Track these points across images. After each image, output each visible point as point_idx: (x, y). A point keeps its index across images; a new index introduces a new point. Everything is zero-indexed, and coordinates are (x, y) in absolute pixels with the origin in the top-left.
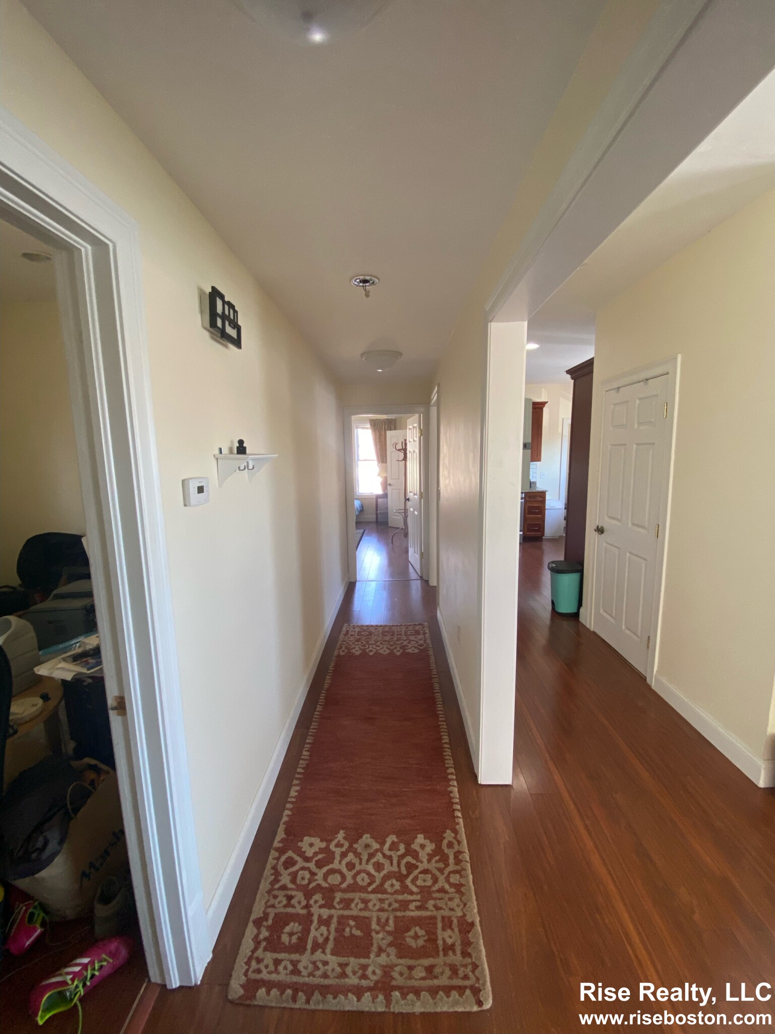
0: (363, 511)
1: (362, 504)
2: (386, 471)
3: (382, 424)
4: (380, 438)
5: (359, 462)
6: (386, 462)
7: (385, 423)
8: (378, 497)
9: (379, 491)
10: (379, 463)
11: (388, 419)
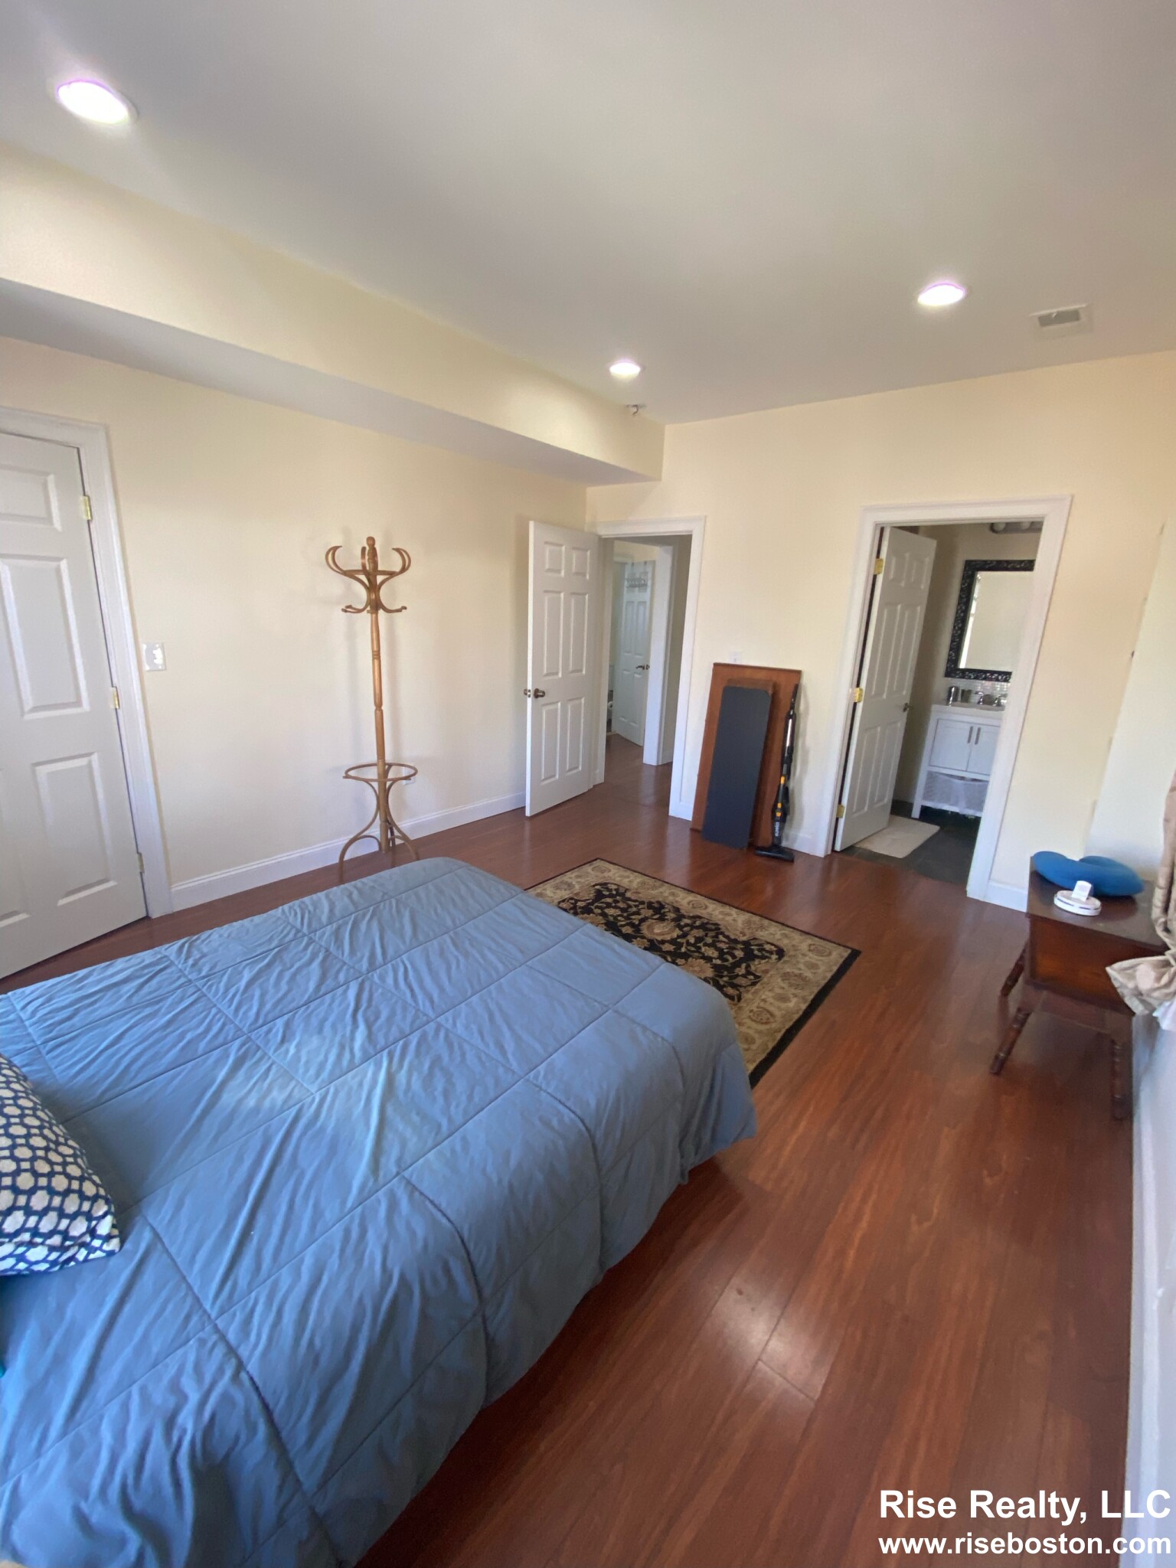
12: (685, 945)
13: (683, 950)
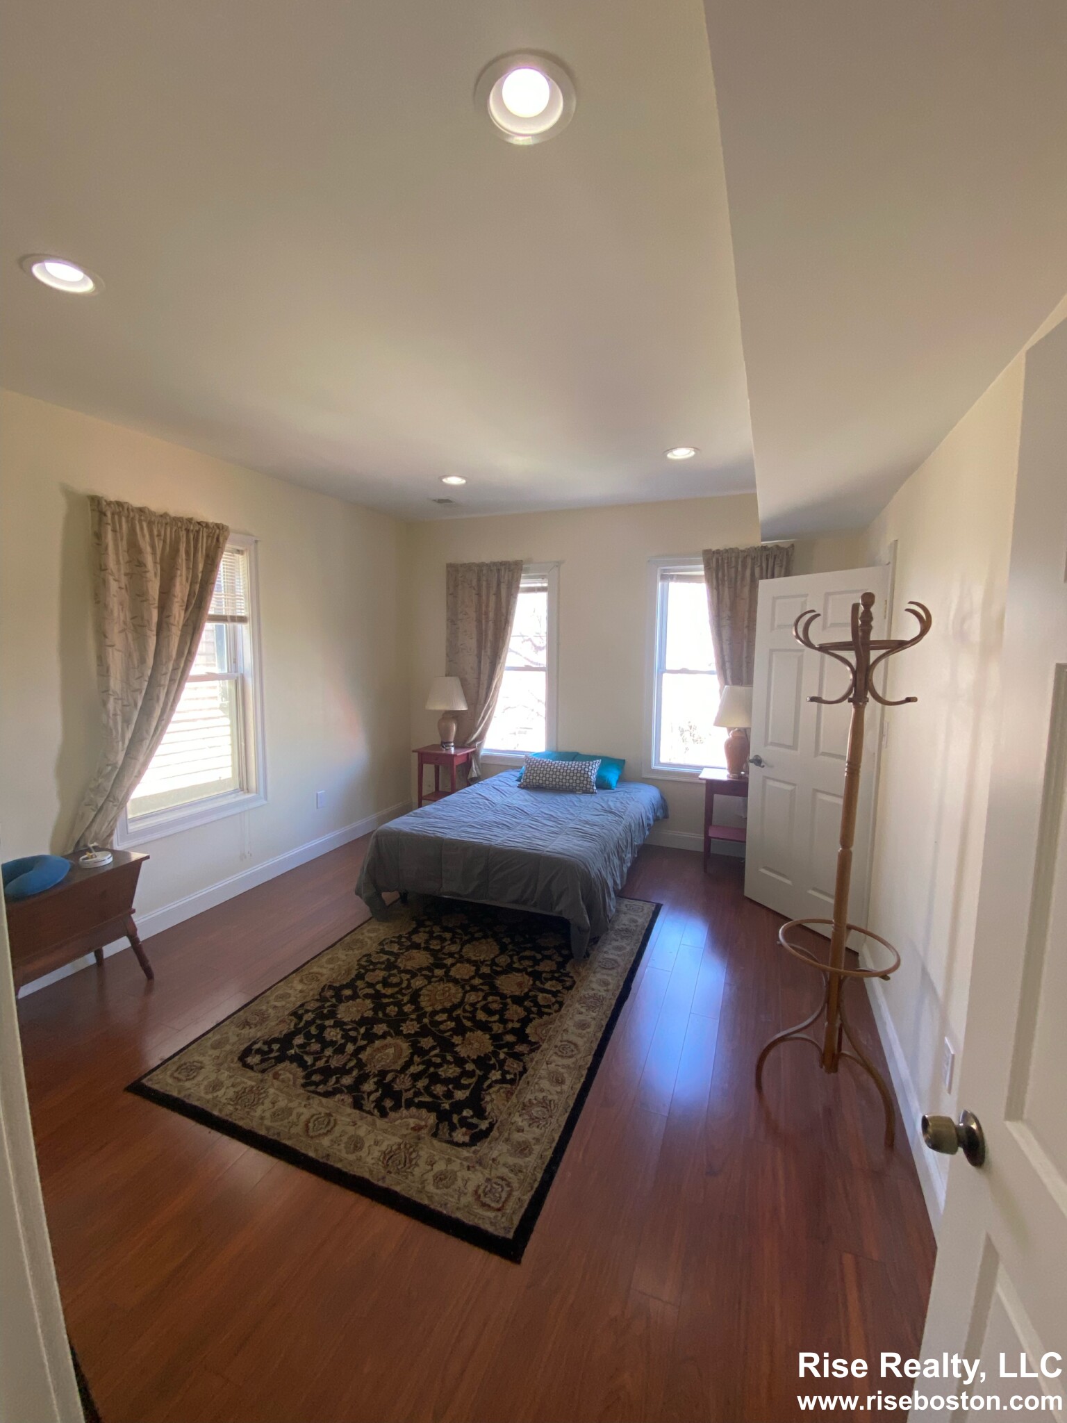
0: (666, 816)
1: (662, 798)
2: (748, 708)
3: (744, 566)
4: (733, 607)
5: (665, 676)
6: (749, 682)
7: (753, 559)
8: (713, 787)
9: (717, 768)
10: (726, 683)
11: (764, 548)
12: (360, 1037)
13: (362, 1030)
